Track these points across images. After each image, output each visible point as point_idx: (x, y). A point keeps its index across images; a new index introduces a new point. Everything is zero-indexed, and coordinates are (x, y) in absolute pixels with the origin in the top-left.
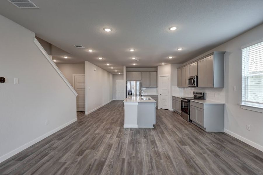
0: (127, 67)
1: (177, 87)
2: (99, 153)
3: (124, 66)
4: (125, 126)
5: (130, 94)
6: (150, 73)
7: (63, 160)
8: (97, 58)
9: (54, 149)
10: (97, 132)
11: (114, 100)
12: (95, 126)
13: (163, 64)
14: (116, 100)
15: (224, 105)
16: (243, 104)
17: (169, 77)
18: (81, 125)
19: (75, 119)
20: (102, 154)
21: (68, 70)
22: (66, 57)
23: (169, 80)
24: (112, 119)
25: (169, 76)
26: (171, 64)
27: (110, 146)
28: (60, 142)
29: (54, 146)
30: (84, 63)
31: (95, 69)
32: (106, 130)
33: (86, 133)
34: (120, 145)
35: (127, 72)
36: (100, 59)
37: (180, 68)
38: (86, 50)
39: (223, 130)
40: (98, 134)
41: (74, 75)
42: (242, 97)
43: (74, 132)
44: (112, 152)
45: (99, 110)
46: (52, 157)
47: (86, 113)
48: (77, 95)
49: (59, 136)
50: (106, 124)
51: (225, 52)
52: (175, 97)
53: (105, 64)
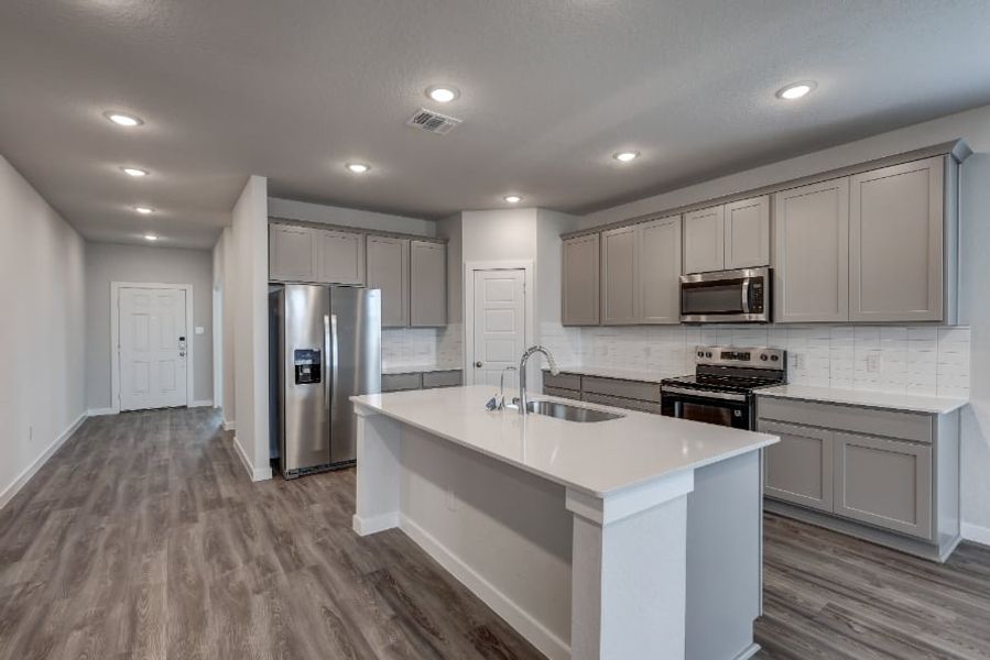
1: (559, 325)
3: (260, 173)
11: (92, 413)
13: (513, 200)
14: (115, 410)
17: (528, 276)
23: (531, 289)
25: (530, 272)
26: (537, 208)
52: (582, 375)
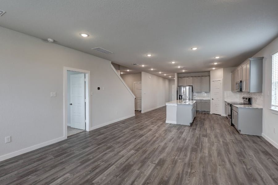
0: (178, 74)
2: (143, 132)
3: (175, 72)
4: (167, 122)
5: (181, 98)
6: (202, 77)
7: (124, 131)
8: (149, 69)
9: (120, 127)
10: (145, 123)
12: (146, 120)
15: (262, 109)
16: (273, 108)
17: (221, 82)
18: (136, 119)
19: (133, 115)
20: (145, 132)
21: (130, 79)
22: (128, 71)
23: (222, 84)
24: (160, 117)
26: (223, 68)
27: (151, 130)
28: (123, 125)
29: (120, 126)
30: (141, 73)
31: (150, 77)
32: (153, 122)
33: (139, 123)
34: (157, 131)
35: (178, 77)
36: (152, 69)
37: (233, 72)
38: (140, 66)
39: (261, 134)
40: (146, 124)
41: (134, 83)
42: (272, 102)
43: (132, 121)
44: (150, 132)
45: (153, 111)
46: (119, 130)
47: (142, 112)
48: (135, 97)
49: (123, 122)
50: (154, 120)
51: (263, 57)
53: (158, 73)
